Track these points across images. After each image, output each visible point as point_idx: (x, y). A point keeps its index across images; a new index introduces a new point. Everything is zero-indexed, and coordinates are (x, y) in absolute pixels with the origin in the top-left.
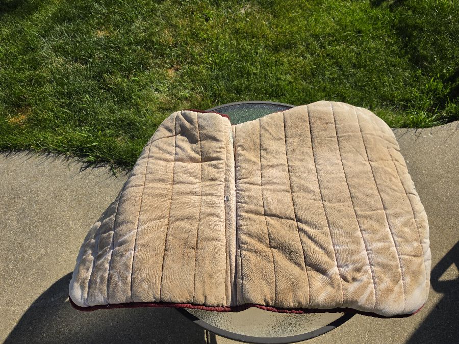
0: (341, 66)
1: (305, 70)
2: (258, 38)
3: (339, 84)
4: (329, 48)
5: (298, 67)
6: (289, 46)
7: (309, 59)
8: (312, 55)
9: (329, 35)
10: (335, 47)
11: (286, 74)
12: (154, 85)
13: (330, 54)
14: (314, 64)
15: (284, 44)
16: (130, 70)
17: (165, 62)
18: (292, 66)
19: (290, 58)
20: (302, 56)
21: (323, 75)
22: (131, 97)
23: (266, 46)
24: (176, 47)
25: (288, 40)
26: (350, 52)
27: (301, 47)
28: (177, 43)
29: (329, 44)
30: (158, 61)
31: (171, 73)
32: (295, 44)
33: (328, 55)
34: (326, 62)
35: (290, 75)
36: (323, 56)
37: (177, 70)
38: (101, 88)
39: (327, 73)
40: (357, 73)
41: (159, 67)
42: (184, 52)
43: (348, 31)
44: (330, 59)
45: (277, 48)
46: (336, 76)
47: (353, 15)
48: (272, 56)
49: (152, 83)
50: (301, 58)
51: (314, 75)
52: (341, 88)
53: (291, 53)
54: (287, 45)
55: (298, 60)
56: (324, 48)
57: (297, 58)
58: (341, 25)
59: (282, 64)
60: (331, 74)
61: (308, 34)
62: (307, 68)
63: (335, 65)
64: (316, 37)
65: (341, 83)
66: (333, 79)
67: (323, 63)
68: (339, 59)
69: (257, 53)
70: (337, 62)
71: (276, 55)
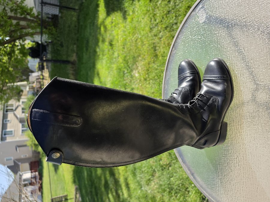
2: (149, 67)
4: (157, 21)
6: (155, 48)
10: (157, 16)
13: (161, 20)
19: (161, 47)
20: (161, 38)
23: (154, 63)
25: (152, 48)
29: (155, 21)
32: (154, 43)
36: (162, 24)
38: (168, 169)
46: (174, 14)
47: (141, 6)
53: (158, 46)
55: (162, 42)
56: (157, 24)
58: (146, 13)
65: (178, 11)
66: (176, 16)
70: (166, 14)
71: (159, 57)
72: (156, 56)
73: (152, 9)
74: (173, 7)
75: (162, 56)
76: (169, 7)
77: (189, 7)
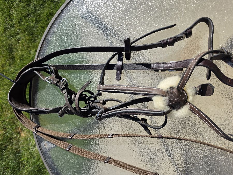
0: (28, 14)
1: (28, 40)
2: (3, 70)
3: (40, 17)
4: (14, 21)
5: (26, 45)
6: (10, 49)
7: (21, 36)
8: (18, 34)
9: (5, 20)
10: (14, 17)
11: (30, 54)
12: (31, 147)
13: (19, 21)
14: (25, 32)
15: (9, 52)
16: (19, 163)
17: (16, 137)
18: (24, 49)
19: (19, 50)
20: (19, 40)
21: (33, 27)
22: (38, 165)
23: (10, 66)
24: (6, 128)
25: (6, 49)
26: (19, 7)
27: (12, 41)
28: (3, 128)
29: (12, 21)
30: (15, 142)
31: (23, 134)
32: (9, 45)
33: (19, 23)
34: (24, 24)
35: (31, 50)
36: (20, 26)
37: (22, 129)
39: (31, 24)
40: (34, 3)
41: (19, 142)
42: (9, 124)
43: (4, 7)
44: (22, 22)
45: (11, 58)
46: (34, 18)
48: (16, 62)
49: (29, 149)
50: (20, 41)
51: (32, 34)
52: (43, 16)
53: (15, 48)
54: (10, 51)
55: (21, 44)
56: (14, 24)
57: (19, 44)
59: (23, 55)
60: (33, 22)
61: (4, 35)
62: (27, 38)
63: (27, 19)
64: (5, 29)
65: (39, 16)
66: (36, 21)
67: (24, 27)
68: (23, 15)
69: (14, 72)
70: (25, 16)
71: (16, 59)
72: (13, 58)
73: (7, 8)
74: (33, 11)
75: (21, 59)
76: (29, 11)
77: (51, 15)
